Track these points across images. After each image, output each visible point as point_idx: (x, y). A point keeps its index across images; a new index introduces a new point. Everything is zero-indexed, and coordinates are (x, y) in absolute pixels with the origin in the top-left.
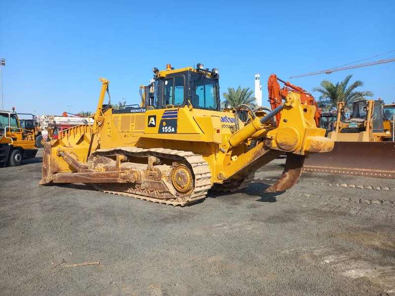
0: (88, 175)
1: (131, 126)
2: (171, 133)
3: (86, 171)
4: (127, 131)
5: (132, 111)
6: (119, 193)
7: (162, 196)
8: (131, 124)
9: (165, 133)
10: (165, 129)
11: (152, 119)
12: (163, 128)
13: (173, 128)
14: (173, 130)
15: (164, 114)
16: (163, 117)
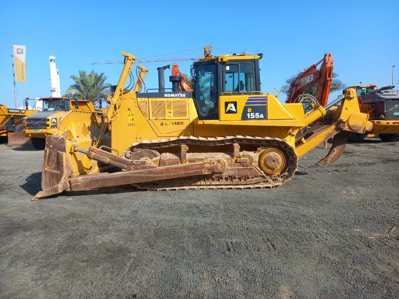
0: (150, 172)
1: (167, 113)
2: (259, 119)
3: (144, 168)
4: (163, 118)
5: (166, 95)
6: (186, 188)
7: (250, 181)
8: (167, 111)
9: (250, 119)
10: (251, 115)
11: (230, 105)
12: (248, 115)
13: (262, 115)
14: (262, 116)
15: (248, 100)
16: (247, 103)
